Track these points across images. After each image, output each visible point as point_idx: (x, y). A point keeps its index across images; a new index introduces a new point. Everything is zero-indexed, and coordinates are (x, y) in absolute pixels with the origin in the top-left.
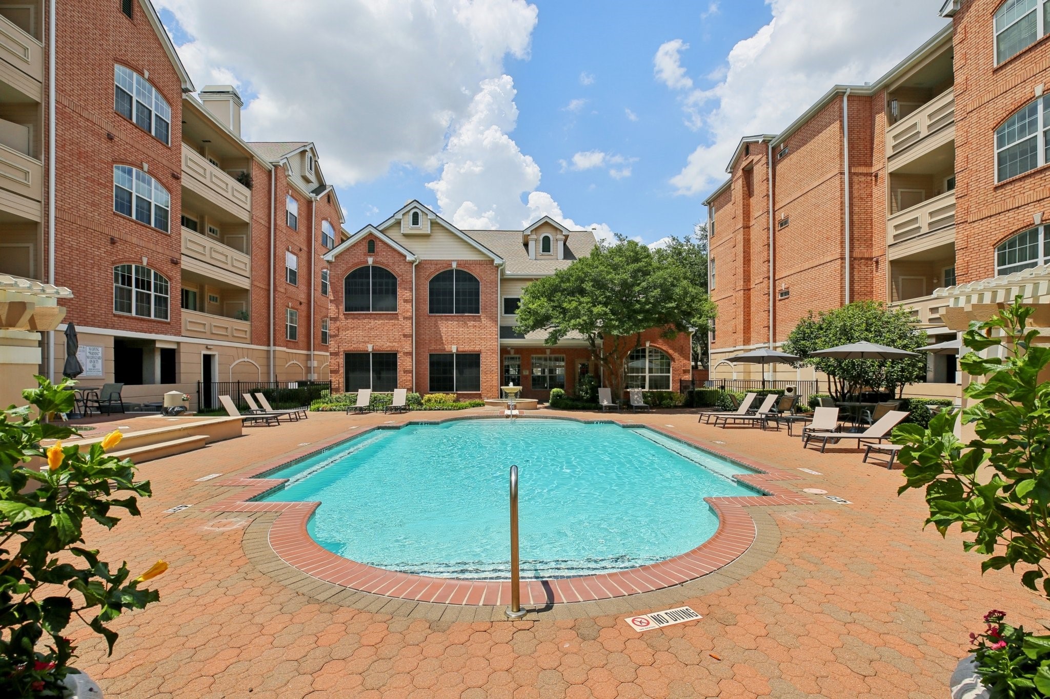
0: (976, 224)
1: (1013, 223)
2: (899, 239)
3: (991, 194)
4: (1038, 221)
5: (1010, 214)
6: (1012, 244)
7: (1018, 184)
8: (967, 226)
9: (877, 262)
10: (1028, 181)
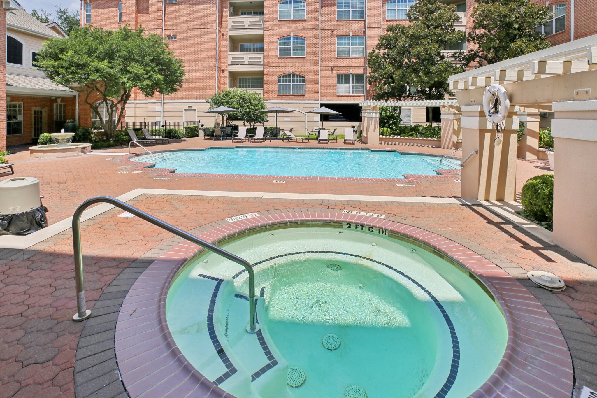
0: (271, 68)
1: (284, 71)
2: (233, 64)
3: (277, 60)
4: (291, 73)
5: (283, 68)
6: (283, 77)
7: (285, 59)
8: (268, 68)
9: (223, 70)
10: (288, 59)
